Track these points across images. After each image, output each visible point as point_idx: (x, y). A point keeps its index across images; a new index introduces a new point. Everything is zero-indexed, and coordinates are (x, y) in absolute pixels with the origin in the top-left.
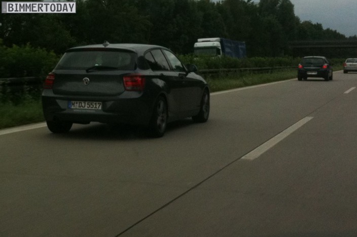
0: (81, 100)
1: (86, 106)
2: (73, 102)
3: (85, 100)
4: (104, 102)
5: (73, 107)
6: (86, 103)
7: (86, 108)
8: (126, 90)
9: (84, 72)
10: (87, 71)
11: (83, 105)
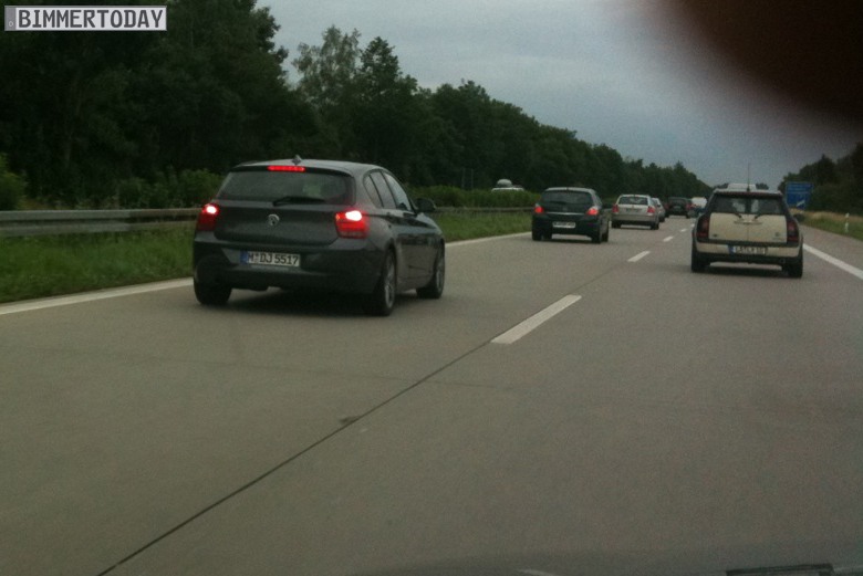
0: (264, 250)
1: (274, 260)
2: (251, 253)
3: (270, 251)
4: (303, 256)
5: (250, 261)
6: (274, 255)
7: (273, 263)
8: (340, 236)
9: (269, 205)
10: (275, 204)
11: (268, 258)
